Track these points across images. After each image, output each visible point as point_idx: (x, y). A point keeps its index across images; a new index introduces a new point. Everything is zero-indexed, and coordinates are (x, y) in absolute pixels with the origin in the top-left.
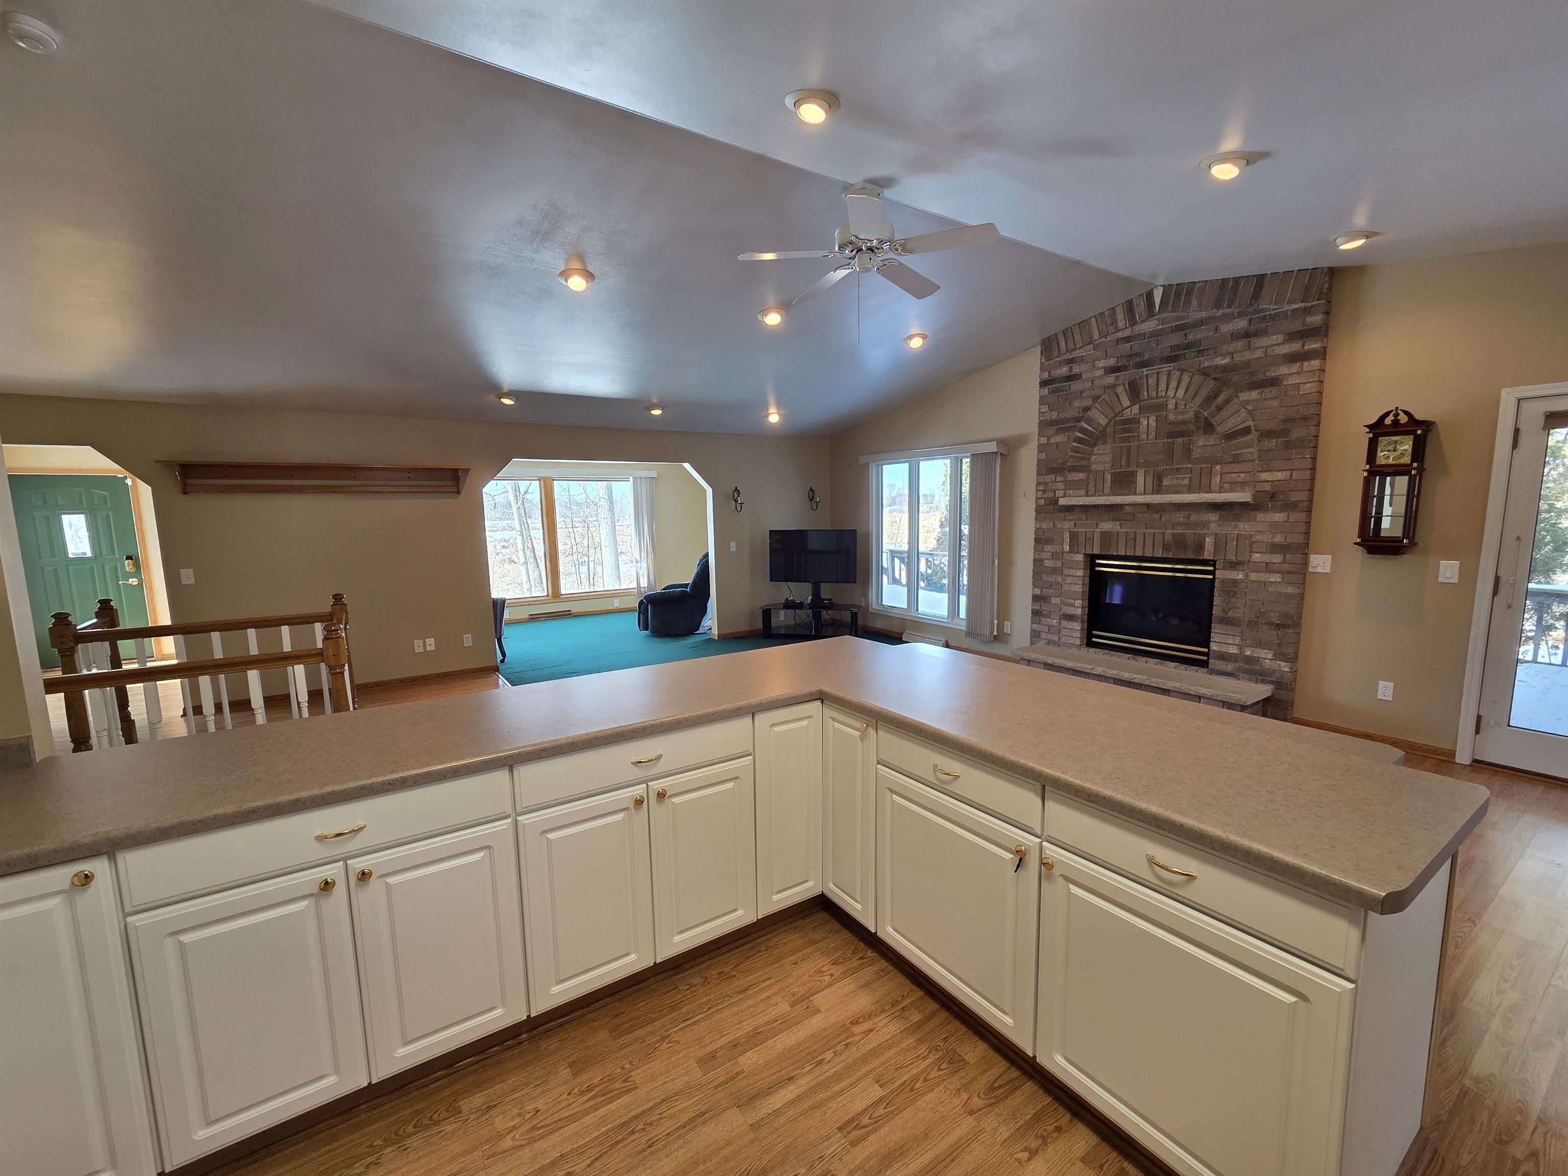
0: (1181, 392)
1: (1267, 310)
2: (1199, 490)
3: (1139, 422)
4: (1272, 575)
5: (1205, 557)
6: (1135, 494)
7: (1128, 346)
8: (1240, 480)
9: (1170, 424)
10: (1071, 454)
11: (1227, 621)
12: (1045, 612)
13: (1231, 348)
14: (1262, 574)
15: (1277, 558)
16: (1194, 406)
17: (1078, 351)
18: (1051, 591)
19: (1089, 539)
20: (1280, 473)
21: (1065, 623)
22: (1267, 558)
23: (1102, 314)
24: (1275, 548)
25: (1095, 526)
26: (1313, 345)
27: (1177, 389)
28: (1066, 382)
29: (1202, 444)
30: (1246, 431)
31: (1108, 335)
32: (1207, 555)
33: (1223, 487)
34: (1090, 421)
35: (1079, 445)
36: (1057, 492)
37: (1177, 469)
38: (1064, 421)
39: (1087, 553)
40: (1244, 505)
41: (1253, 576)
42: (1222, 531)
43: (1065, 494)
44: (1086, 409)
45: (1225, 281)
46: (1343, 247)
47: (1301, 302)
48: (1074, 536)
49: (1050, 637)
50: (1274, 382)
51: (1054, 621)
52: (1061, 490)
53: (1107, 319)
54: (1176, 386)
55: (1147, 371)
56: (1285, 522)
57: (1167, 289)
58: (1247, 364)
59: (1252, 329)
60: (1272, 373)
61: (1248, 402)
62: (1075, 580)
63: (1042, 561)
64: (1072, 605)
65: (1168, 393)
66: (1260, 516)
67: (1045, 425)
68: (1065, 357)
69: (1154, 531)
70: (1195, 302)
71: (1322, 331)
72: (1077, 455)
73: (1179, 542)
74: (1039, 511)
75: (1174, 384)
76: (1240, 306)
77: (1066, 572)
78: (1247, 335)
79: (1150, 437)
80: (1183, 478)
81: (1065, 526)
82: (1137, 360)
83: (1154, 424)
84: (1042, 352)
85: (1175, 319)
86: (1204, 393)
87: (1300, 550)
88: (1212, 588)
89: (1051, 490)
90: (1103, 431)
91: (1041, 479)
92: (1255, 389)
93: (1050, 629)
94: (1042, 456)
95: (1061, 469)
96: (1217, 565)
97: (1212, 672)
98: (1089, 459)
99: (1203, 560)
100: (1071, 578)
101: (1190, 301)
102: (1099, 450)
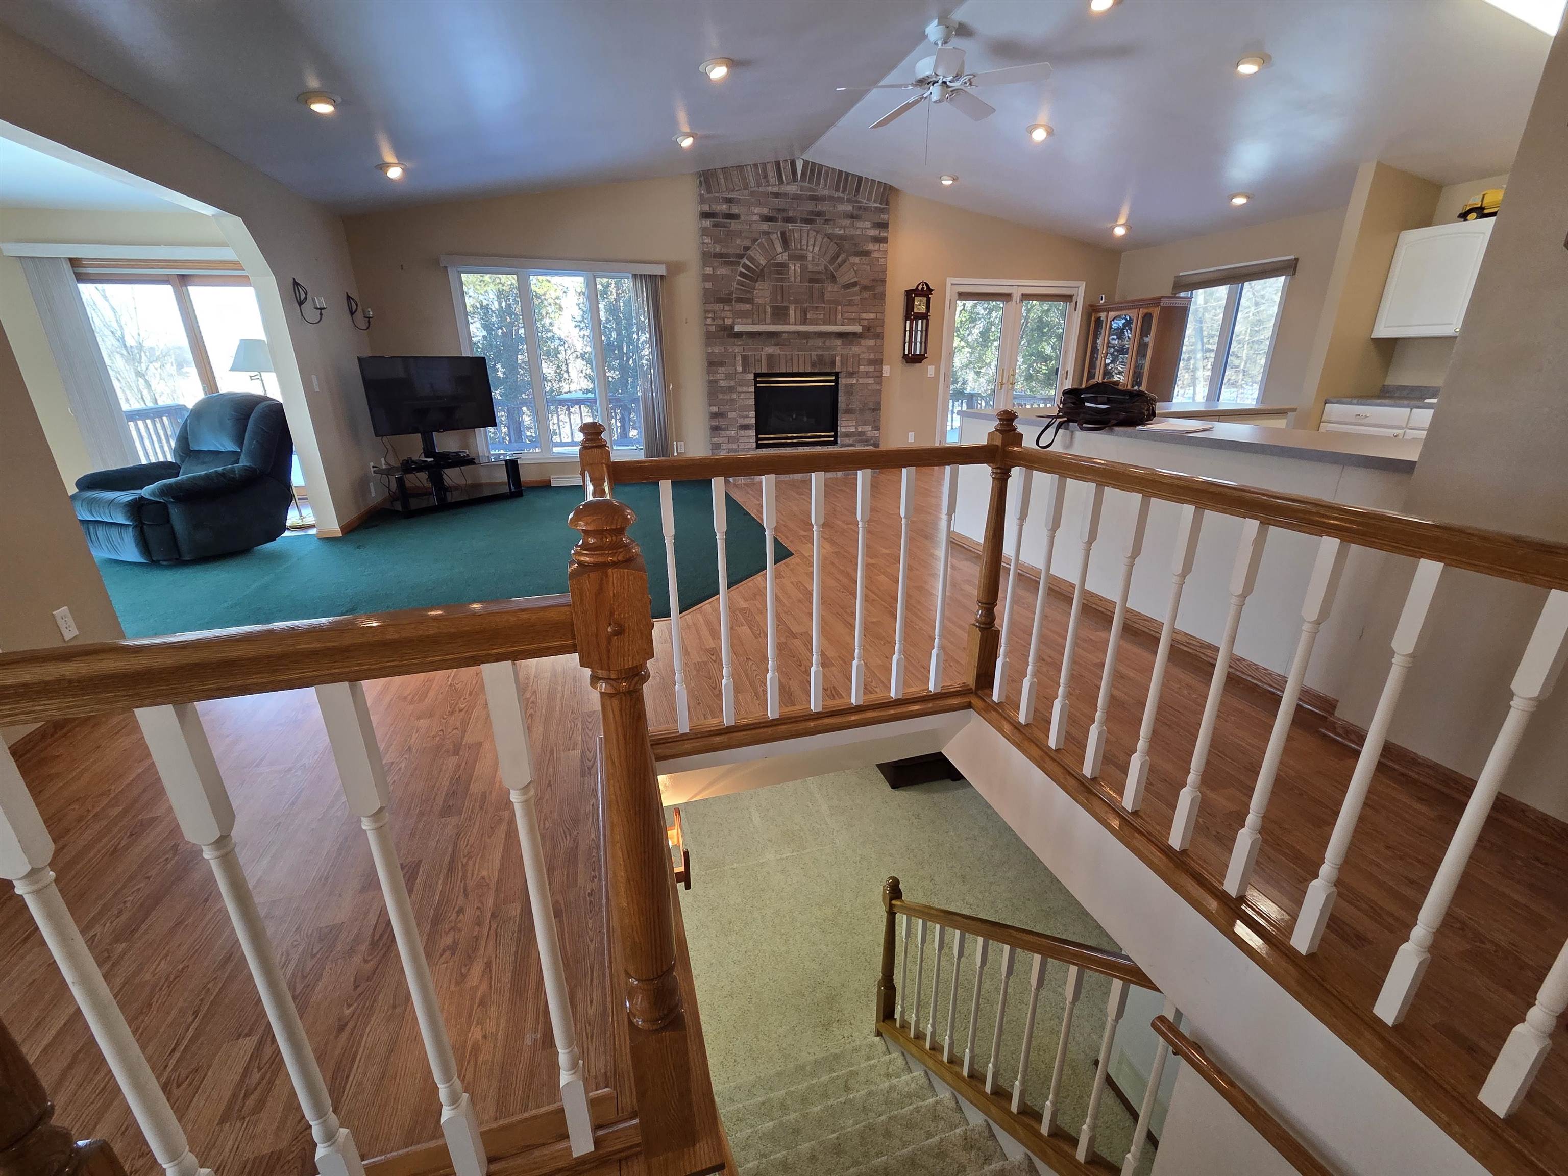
0: (817, 249)
1: (862, 202)
2: (830, 323)
3: (789, 267)
4: (869, 379)
5: (837, 370)
6: (789, 324)
7: (777, 201)
8: (853, 317)
9: (809, 272)
10: (736, 286)
11: (848, 411)
12: (722, 426)
13: (844, 222)
14: (865, 379)
15: (871, 369)
16: (824, 261)
17: (736, 193)
18: (728, 407)
19: (758, 361)
20: (872, 314)
21: (742, 433)
22: (867, 368)
23: (756, 166)
24: (871, 362)
25: (761, 350)
26: (883, 234)
27: (814, 246)
28: (726, 219)
29: (829, 289)
30: (854, 284)
31: (762, 186)
32: (838, 368)
33: (844, 322)
34: (751, 259)
35: (744, 280)
36: (726, 320)
37: (817, 307)
38: (727, 255)
39: (755, 372)
40: (854, 334)
41: (861, 381)
42: (844, 352)
43: (734, 322)
44: (747, 248)
45: (840, 172)
46: (944, 182)
47: (879, 203)
48: (745, 359)
49: (730, 446)
50: (866, 253)
51: (733, 432)
52: (729, 318)
53: (761, 169)
54: (813, 243)
55: (792, 226)
56: (874, 346)
57: (806, 163)
58: (852, 237)
59: (855, 212)
60: (866, 247)
61: (854, 264)
62: (748, 395)
63: (716, 382)
64: (747, 417)
65: (809, 247)
66: (863, 342)
67: (708, 257)
68: (724, 195)
69: (805, 353)
70: (822, 181)
71: (884, 225)
72: (742, 288)
73: (821, 360)
74: (710, 338)
75: (811, 242)
76: (848, 194)
77: (739, 389)
78: (852, 216)
79: (797, 280)
80: (820, 314)
81: (736, 350)
82: (785, 215)
83: (799, 270)
84: (700, 182)
85: (811, 190)
86: (831, 252)
87: (878, 363)
88: (834, 390)
89: (720, 318)
90: (762, 270)
91: (709, 307)
92: (858, 256)
93: (730, 440)
94: (708, 285)
95: (727, 300)
96: (841, 375)
97: (841, 446)
98: (753, 293)
99: (834, 373)
100: (744, 394)
101: (819, 180)
102: (760, 285)
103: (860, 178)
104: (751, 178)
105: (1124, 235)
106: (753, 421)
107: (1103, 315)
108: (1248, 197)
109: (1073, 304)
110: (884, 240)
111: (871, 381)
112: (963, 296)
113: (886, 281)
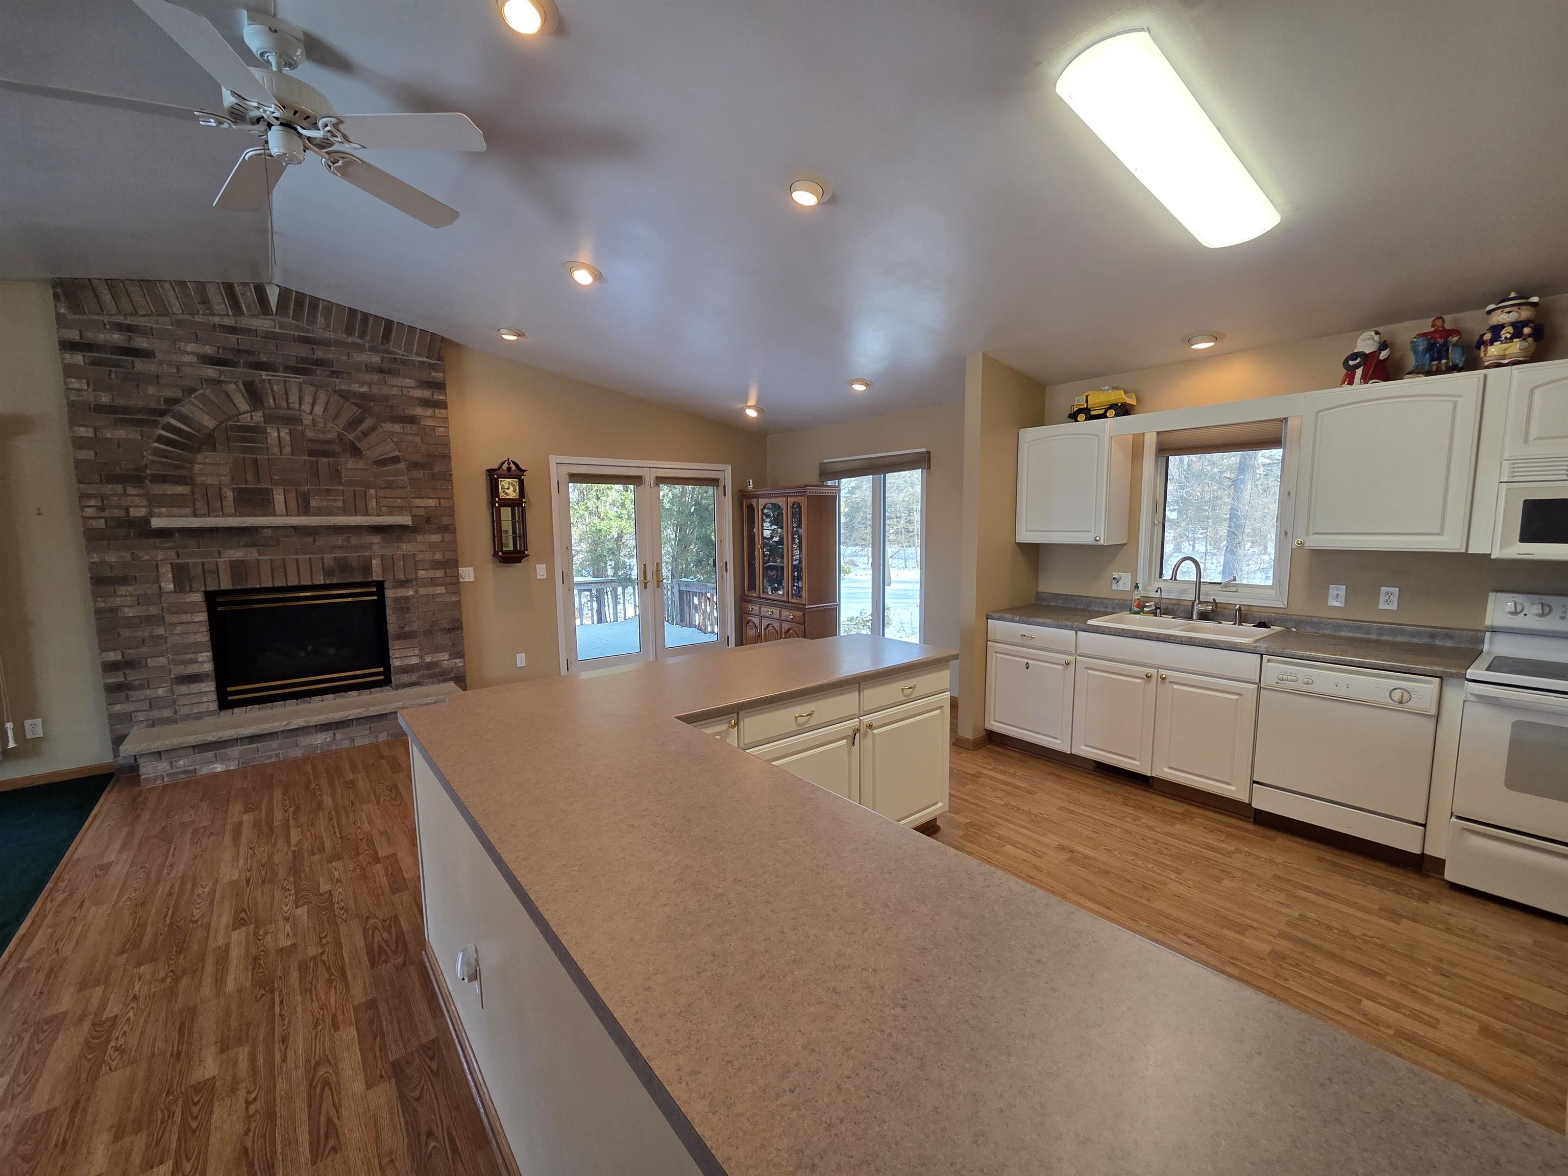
0: (319, 410)
1: (398, 354)
2: (356, 513)
3: (266, 432)
4: (437, 588)
5: (374, 579)
6: (274, 514)
7: (233, 337)
8: (397, 504)
9: (309, 440)
10: (152, 458)
11: (403, 636)
12: (136, 683)
13: (368, 377)
14: (429, 589)
15: (439, 573)
16: (334, 427)
17: (141, 319)
18: (144, 650)
19: (211, 572)
20: (430, 500)
21: (184, 689)
22: (431, 574)
23: (182, 284)
24: (436, 565)
25: (217, 555)
26: (438, 396)
27: (313, 405)
28: (122, 355)
29: (349, 466)
30: (396, 460)
31: (198, 313)
32: (377, 575)
33: (381, 511)
34: (183, 419)
35: (169, 448)
36: (131, 510)
37: (327, 490)
38: (126, 410)
39: (209, 589)
40: (403, 527)
41: (422, 591)
42: (388, 552)
43: (150, 513)
44: (173, 401)
45: (353, 312)
46: (505, 337)
47: (427, 358)
48: (181, 570)
49: (156, 714)
50: (413, 420)
51: (160, 692)
52: (140, 507)
53: (193, 290)
54: (311, 401)
55: (267, 375)
56: (440, 542)
57: (284, 293)
58: (386, 398)
59: (387, 366)
60: (410, 412)
61: (391, 434)
63: (114, 610)
64: (193, 662)
65: (303, 407)
66: (420, 538)
67: (79, 411)
68: (113, 319)
69: (311, 556)
70: (320, 320)
71: (440, 386)
72: (165, 460)
73: (343, 565)
74: (94, 538)
75: (308, 399)
76: (371, 341)
77: (171, 619)
78: (381, 370)
79: (285, 452)
80: (336, 500)
81: (160, 557)
82: (250, 358)
83: (288, 438)
84: (56, 295)
85: (299, 328)
86: (347, 416)
87: (451, 564)
88: (380, 606)
90: (211, 435)
91: (90, 489)
92: (397, 423)
93: (153, 704)
94: (84, 455)
95: (135, 478)
96: (386, 585)
97: (398, 687)
98: (191, 469)
99: (371, 582)
100: (185, 626)
101: (315, 317)
102: (206, 458)
103: (389, 323)
104: (173, 300)
105: (756, 418)
106: (209, 667)
107: (754, 502)
108: (867, 385)
109: (721, 489)
110: (443, 405)
111: (441, 590)
112: (576, 478)
113: (450, 457)
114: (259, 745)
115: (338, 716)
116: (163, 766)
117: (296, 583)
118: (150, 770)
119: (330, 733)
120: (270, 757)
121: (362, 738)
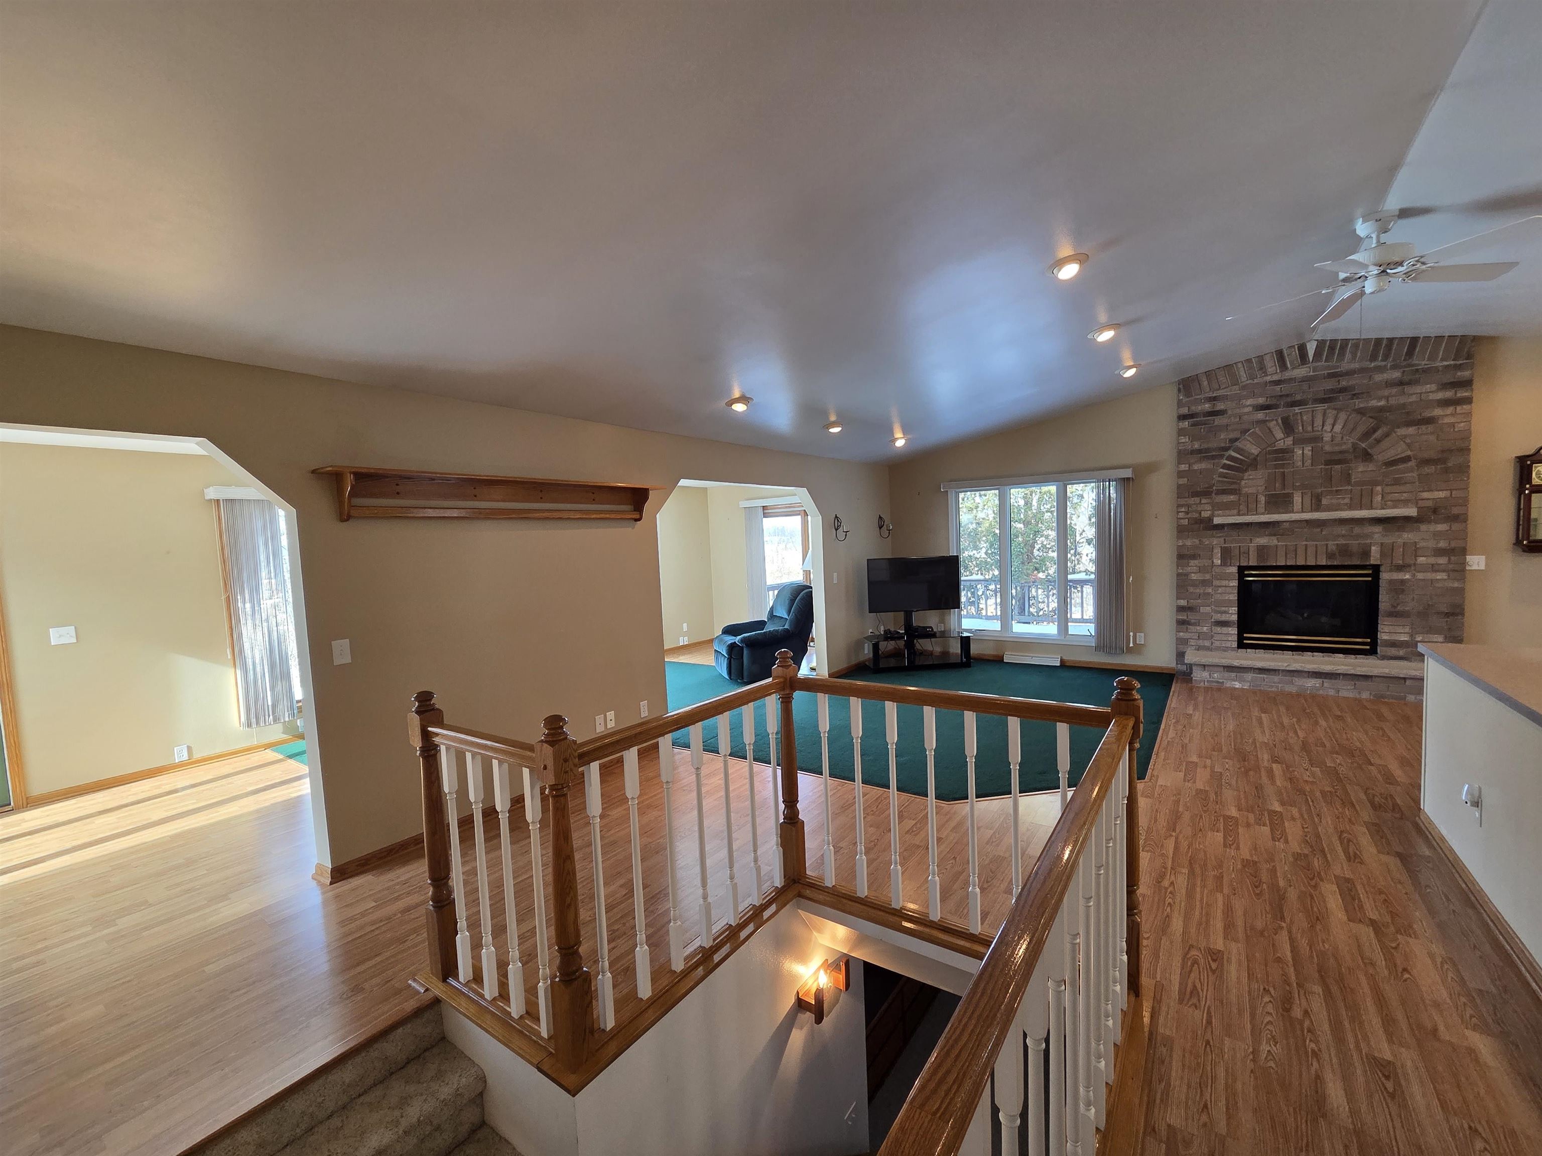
0: (1338, 428)
1: (1419, 365)
2: (1361, 508)
3: (1293, 452)
4: (1438, 574)
5: (1372, 562)
6: (1292, 512)
7: (1278, 388)
8: (1403, 498)
9: (1326, 453)
10: (1218, 478)
11: (1392, 614)
12: (1193, 621)
13: (1386, 392)
14: (1429, 574)
15: (1443, 560)
16: (1351, 439)
17: (1222, 391)
18: (1199, 601)
19: (1244, 553)
20: (1441, 492)
21: (1219, 629)
22: (1432, 560)
23: (1249, 361)
24: (1439, 552)
25: (1249, 542)
26: (1462, 394)
27: (1333, 425)
28: (1209, 416)
29: (1360, 470)
30: (1407, 459)
31: (1256, 377)
32: (1374, 560)
33: (1386, 505)
34: (1239, 450)
35: (1228, 471)
36: (1202, 512)
37: (1337, 491)
38: (1207, 450)
39: (1242, 565)
40: (1407, 519)
41: (1420, 576)
42: (1388, 540)
43: (1212, 514)
44: (1234, 440)
45: (1378, 341)
47: (1453, 360)
48: (1226, 551)
49: (1201, 643)
50: (1430, 421)
51: (1205, 628)
52: (1207, 510)
53: (1255, 363)
54: (1332, 422)
55: (1300, 409)
56: (1447, 531)
57: (1321, 344)
58: (1404, 406)
59: (1406, 378)
60: (1427, 414)
61: (1405, 436)
62: (1228, 590)
63: (1186, 575)
64: (1226, 612)
65: (1325, 428)
66: (1423, 527)
67: (1182, 455)
68: (1207, 395)
69: (1318, 543)
70: (1348, 355)
71: (1467, 384)
72: (1225, 479)
73: (1344, 551)
74: (1181, 531)
75: (1330, 421)
76: (1394, 360)
77: (1217, 583)
78: (1401, 383)
79: (1306, 464)
80: (1344, 498)
81: (1215, 543)
82: (1289, 399)
83: (1310, 454)
84: (1179, 390)
85: (1328, 367)
86: (1361, 429)
87: (1457, 552)
88: (1373, 588)
89: (1196, 511)
90: (1255, 459)
91: (1182, 501)
92: (1411, 426)
93: (1200, 636)
94: (1183, 481)
95: (1206, 493)
96: (1382, 568)
97: (1384, 658)
98: (1239, 484)
99: (1368, 565)
100: (1223, 588)
101: (1344, 355)
102: (1250, 475)
103: (1415, 339)
106: (1235, 618)
110: (1467, 401)
111: (1440, 576)
113: (1469, 450)
114: (1265, 676)
115: (1327, 668)
116: (1205, 674)
117: (1303, 563)
118: (1199, 675)
119: (1319, 681)
120: (1272, 687)
121: (1347, 691)
